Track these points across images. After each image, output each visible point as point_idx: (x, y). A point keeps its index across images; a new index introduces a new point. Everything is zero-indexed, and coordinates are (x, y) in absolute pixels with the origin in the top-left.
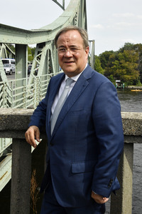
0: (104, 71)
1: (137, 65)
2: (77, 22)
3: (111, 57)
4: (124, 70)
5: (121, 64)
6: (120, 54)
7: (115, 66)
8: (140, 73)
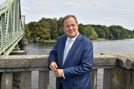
0: (30, 32)
1: (48, 30)
2: (15, 6)
3: (34, 25)
4: (42, 32)
5: (40, 29)
6: (39, 23)
7: (37, 30)
8: (50, 34)
